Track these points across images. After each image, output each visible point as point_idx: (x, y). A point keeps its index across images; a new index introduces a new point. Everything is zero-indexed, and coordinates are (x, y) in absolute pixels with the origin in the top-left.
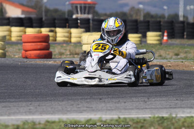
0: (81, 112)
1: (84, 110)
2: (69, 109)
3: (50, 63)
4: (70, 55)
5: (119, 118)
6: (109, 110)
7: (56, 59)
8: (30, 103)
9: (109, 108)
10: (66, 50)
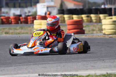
0: (87, 70)
1: (89, 69)
2: (81, 68)
3: (83, 37)
4: (98, 31)
5: (107, 73)
6: (105, 68)
7: (87, 35)
8: (60, 64)
9: (105, 67)
10: (96, 28)
